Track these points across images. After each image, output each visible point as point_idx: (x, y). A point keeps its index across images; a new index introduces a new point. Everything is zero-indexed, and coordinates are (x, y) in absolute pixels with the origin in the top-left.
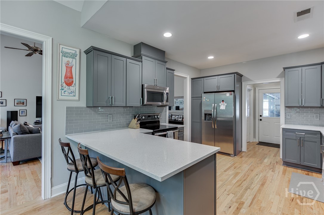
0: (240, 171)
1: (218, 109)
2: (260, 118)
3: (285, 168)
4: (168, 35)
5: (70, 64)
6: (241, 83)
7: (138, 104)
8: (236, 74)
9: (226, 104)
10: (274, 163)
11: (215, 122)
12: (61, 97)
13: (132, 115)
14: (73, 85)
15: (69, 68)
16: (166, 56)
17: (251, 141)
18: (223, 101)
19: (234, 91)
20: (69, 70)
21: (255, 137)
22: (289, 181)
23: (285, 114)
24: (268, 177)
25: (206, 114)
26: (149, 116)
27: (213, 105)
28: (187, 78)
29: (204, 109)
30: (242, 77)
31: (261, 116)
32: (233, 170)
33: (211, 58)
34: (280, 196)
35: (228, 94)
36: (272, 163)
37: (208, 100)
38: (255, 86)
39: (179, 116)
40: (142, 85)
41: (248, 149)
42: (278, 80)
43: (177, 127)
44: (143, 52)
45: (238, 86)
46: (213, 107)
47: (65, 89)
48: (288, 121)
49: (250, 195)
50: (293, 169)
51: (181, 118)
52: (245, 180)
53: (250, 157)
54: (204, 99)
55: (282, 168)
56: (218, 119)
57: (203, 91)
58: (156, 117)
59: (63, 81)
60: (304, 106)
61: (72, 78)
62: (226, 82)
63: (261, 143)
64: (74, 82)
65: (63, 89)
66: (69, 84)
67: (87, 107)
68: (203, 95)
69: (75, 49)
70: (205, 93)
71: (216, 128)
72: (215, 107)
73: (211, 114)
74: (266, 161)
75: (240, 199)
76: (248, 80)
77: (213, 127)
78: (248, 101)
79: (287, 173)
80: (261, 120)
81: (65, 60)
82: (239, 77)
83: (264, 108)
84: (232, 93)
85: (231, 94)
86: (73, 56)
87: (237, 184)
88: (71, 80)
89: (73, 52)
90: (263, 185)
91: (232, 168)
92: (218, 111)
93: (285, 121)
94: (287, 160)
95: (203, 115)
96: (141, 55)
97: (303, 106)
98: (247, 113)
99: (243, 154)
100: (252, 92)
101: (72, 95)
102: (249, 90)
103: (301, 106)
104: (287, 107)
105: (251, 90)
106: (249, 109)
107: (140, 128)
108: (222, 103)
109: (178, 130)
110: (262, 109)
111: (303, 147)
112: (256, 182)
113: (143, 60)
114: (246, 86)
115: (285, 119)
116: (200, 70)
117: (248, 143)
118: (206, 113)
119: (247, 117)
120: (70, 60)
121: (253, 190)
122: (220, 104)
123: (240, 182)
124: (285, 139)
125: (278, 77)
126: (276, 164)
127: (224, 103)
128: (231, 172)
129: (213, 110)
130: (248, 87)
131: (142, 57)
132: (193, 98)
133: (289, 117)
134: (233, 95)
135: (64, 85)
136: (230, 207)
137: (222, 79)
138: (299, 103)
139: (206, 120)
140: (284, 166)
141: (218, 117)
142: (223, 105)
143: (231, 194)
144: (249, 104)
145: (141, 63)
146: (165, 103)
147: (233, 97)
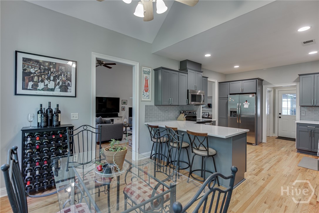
0: (261, 154)
1: (242, 107)
2: (280, 116)
3: (299, 154)
4: (208, 55)
5: (147, 78)
6: (261, 86)
7: (185, 103)
8: (257, 80)
9: (249, 104)
10: (290, 151)
11: (240, 118)
12: (143, 99)
13: (179, 111)
14: (148, 91)
15: (147, 81)
16: (202, 67)
17: (271, 136)
18: (246, 101)
19: (256, 93)
20: (146, 82)
21: (274, 132)
22: (300, 161)
23: (300, 112)
24: (283, 158)
25: (231, 112)
26: (190, 112)
27: (238, 104)
28: (215, 82)
29: (230, 108)
30: (263, 81)
31: (280, 114)
32: (255, 153)
33: (236, 67)
34: (290, 167)
35: (251, 96)
36: (288, 150)
37: (233, 100)
38: (274, 89)
39: (205, 114)
40: (188, 90)
41: (267, 141)
42: (294, 84)
43: (211, 121)
44: (189, 66)
45: (259, 88)
46: (238, 106)
47: (145, 94)
48: (302, 118)
49: (268, 166)
50: (305, 155)
51: (207, 115)
52: (264, 159)
53: (270, 146)
54: (230, 99)
55: (296, 154)
56: (242, 116)
57: (228, 93)
58: (194, 113)
59: (144, 89)
60: (316, 106)
61: (148, 87)
62: (249, 86)
63: (279, 138)
64: (149, 90)
65: (143, 94)
66: (146, 91)
67: (155, 105)
68: (229, 96)
69: (149, 68)
70: (230, 94)
71: (240, 122)
72: (240, 106)
73: (236, 112)
74: (283, 149)
75: (261, 167)
76: (268, 83)
77: (238, 122)
78: (268, 101)
79: (299, 157)
80: (280, 117)
81: (145, 75)
82: (260, 82)
83: (283, 107)
84: (255, 94)
85: (253, 96)
86: (148, 73)
87: (259, 160)
88: (147, 88)
89: (148, 70)
90: (278, 162)
91: (254, 152)
92: (242, 109)
93: (300, 118)
94: (301, 148)
95: (229, 113)
96: (187, 69)
97: (314, 105)
98: (267, 111)
99: (263, 144)
100: (272, 93)
101: (148, 98)
102: (269, 91)
103: (313, 105)
104: (302, 106)
105: (271, 91)
106: (269, 108)
107: (186, 120)
108: (245, 102)
109: (212, 123)
110: (282, 108)
111: (314, 138)
112: (274, 160)
113: (188, 72)
114: (266, 89)
115: (300, 116)
116: (225, 75)
117: (268, 137)
118: (232, 110)
119: (267, 115)
120: (147, 75)
121: (270, 164)
122: (244, 104)
123: (261, 160)
124: (299, 132)
125: (294, 82)
126: (291, 151)
127: (247, 102)
128: (253, 154)
129: (238, 109)
130: (268, 89)
131: (187, 70)
132: (220, 98)
133: (304, 115)
134: (255, 96)
135: (144, 91)
136: (254, 170)
137: (246, 83)
138: (311, 103)
139: (231, 116)
140: (298, 153)
141: (242, 115)
142: (246, 105)
143: (254, 165)
144: (269, 103)
145: (187, 74)
146: (202, 102)
147: (255, 98)
